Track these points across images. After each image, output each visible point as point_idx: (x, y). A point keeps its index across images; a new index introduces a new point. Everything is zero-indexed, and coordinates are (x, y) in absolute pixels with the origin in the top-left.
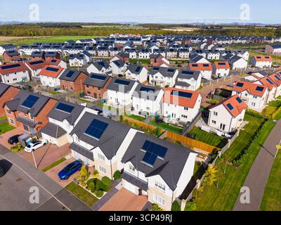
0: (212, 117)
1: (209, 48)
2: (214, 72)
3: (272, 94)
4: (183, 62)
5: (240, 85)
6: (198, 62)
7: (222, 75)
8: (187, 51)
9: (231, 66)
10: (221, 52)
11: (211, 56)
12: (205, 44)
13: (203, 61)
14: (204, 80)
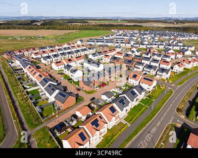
0: (174, 68)
1: (175, 43)
2: (176, 56)
3: (195, 64)
4: (162, 50)
5: (184, 61)
6: (169, 52)
7: (179, 57)
8: (163, 45)
9: (183, 54)
10: (180, 46)
11: (175, 48)
12: (172, 41)
13: (171, 51)
14: (172, 59)
